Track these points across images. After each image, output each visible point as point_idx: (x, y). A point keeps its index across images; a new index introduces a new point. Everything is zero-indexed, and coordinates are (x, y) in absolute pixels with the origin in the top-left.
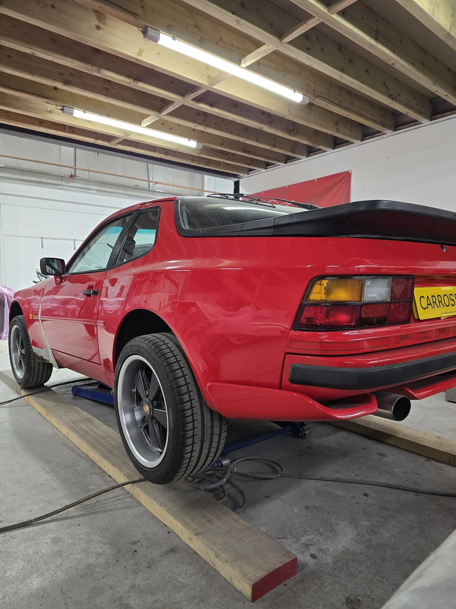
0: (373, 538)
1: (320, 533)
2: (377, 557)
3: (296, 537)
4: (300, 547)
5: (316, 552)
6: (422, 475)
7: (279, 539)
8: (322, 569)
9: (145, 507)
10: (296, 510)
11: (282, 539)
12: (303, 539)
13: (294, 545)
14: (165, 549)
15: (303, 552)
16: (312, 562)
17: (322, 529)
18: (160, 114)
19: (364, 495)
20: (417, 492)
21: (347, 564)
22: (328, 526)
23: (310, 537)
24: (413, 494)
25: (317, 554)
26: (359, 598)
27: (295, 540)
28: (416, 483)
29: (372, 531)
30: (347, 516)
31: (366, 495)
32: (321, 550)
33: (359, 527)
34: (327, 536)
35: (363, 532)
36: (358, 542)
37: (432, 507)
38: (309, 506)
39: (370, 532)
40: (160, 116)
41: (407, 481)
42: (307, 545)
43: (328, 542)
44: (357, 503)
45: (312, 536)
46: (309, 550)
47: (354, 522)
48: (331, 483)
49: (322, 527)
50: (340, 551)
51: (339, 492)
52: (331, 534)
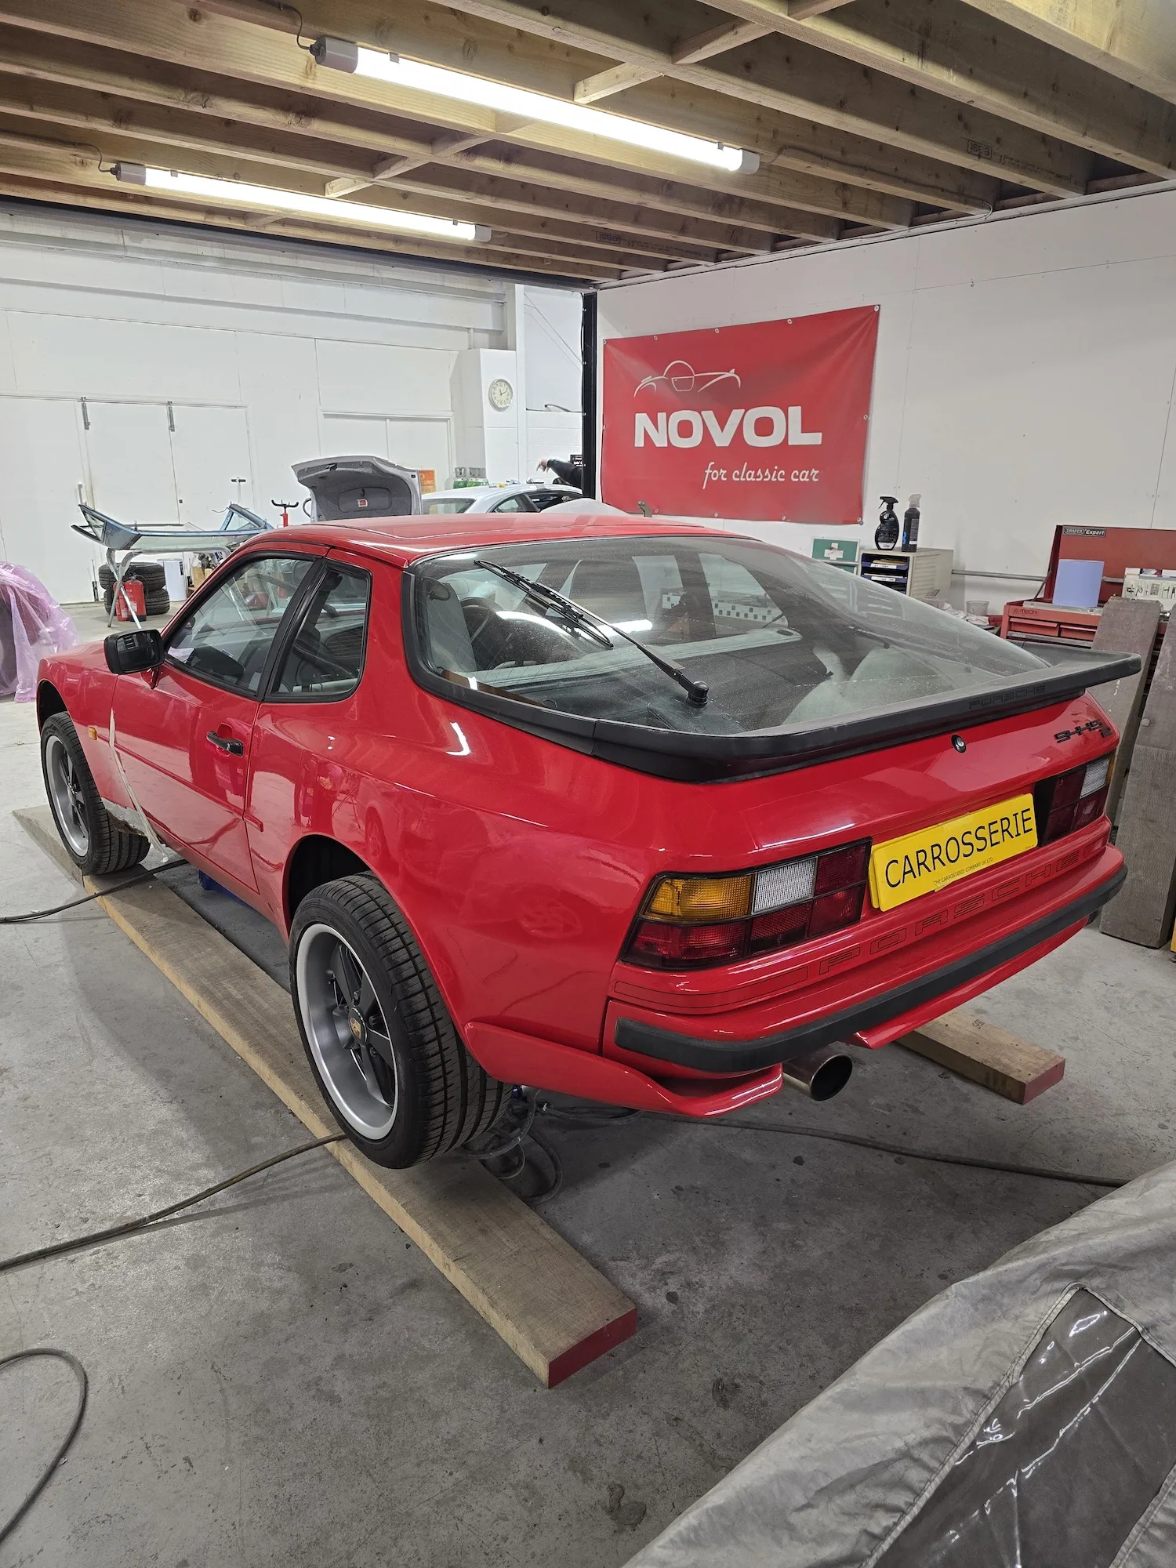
0: (790, 1259)
1: (694, 1248)
2: (788, 1300)
3: (647, 1258)
4: (650, 1277)
5: (679, 1289)
6: (923, 1114)
7: (614, 1260)
8: (683, 1325)
9: (363, 1189)
10: (656, 1197)
11: (621, 1260)
12: (659, 1262)
13: (640, 1275)
14: (399, 1282)
15: (655, 1288)
16: (668, 1308)
17: (697, 1240)
18: (374, 177)
19: (795, 1162)
20: (901, 1154)
21: (730, 1314)
22: (711, 1234)
23: (671, 1258)
24: (891, 1159)
25: (679, 1293)
26: (737, 1381)
27: (644, 1262)
28: (905, 1134)
29: (794, 1245)
30: (752, 1210)
31: (799, 1161)
32: (689, 1285)
33: (769, 1235)
34: (706, 1254)
35: (774, 1246)
36: (760, 1268)
37: (921, 1190)
38: (684, 1187)
39: (787, 1245)
40: (373, 180)
41: (888, 1126)
42: (664, 1274)
43: (705, 1268)
44: (778, 1180)
45: (678, 1254)
46: (666, 1284)
47: (761, 1223)
48: (735, 1131)
49: (699, 1234)
50: (724, 1287)
51: (747, 1155)
52: (713, 1251)
